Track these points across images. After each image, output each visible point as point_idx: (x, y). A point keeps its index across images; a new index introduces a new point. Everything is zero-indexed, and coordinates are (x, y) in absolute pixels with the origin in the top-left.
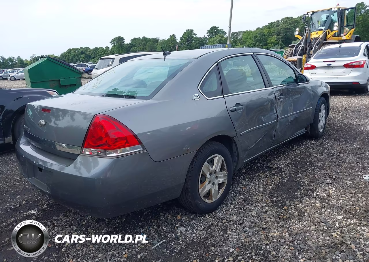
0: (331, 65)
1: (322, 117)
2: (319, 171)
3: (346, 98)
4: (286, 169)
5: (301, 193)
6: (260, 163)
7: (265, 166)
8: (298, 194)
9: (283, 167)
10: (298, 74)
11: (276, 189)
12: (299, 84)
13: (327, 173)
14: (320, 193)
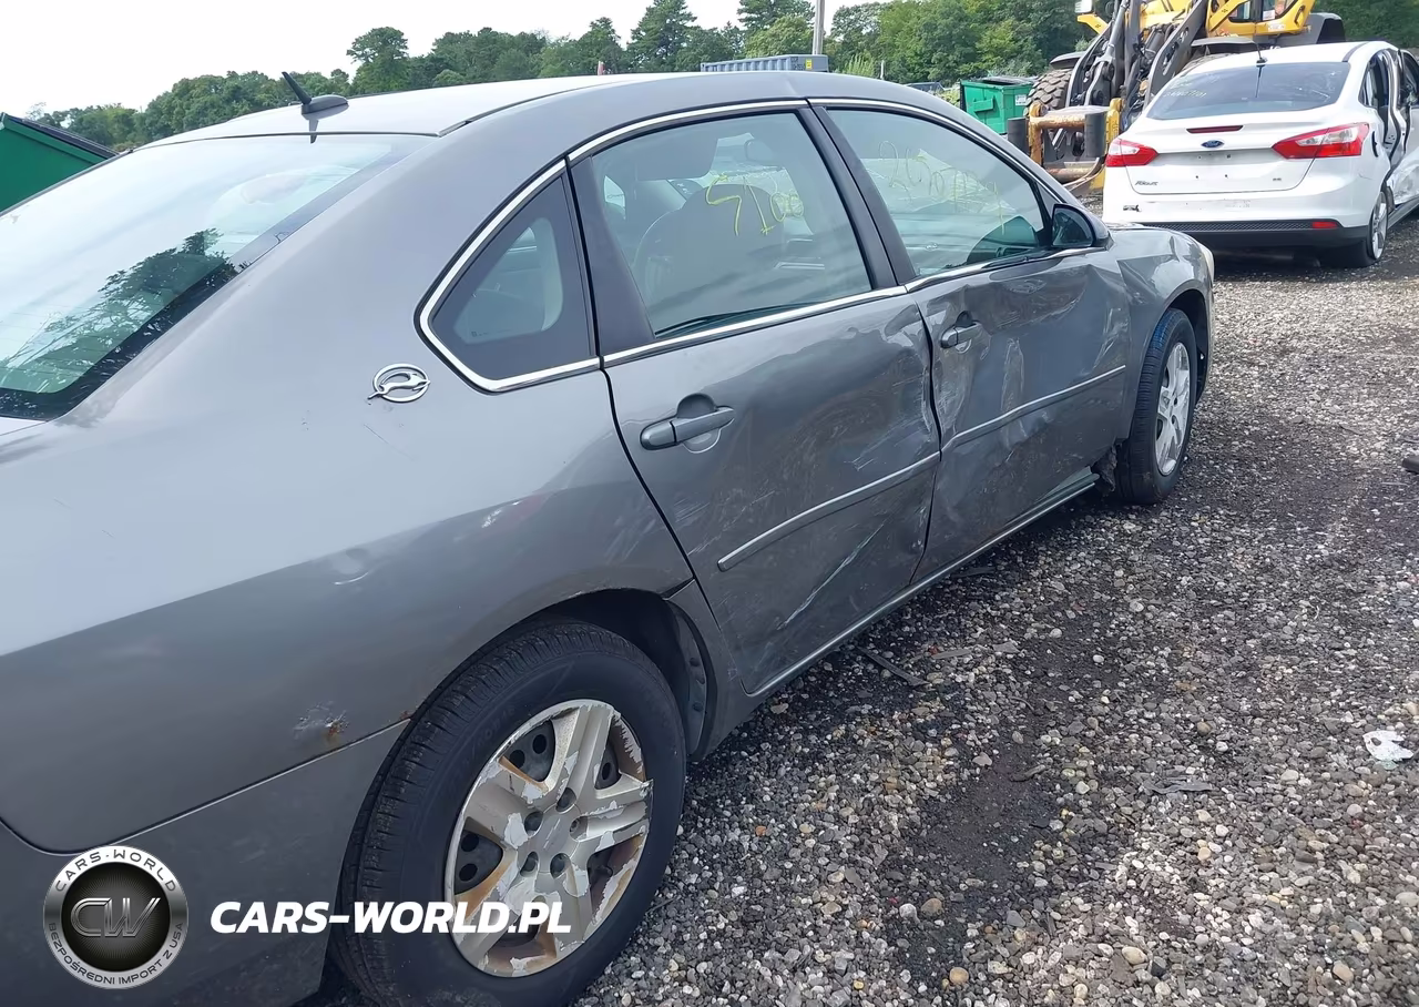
0: (1220, 144)
1: (1176, 402)
2: (1149, 705)
3: (1280, 290)
4: (988, 694)
5: (1050, 862)
6: (868, 660)
7: (887, 674)
8: (1033, 868)
9: (972, 681)
10: (1056, 206)
11: (924, 833)
12: (1062, 258)
13: (1188, 721)
14: (1150, 861)
